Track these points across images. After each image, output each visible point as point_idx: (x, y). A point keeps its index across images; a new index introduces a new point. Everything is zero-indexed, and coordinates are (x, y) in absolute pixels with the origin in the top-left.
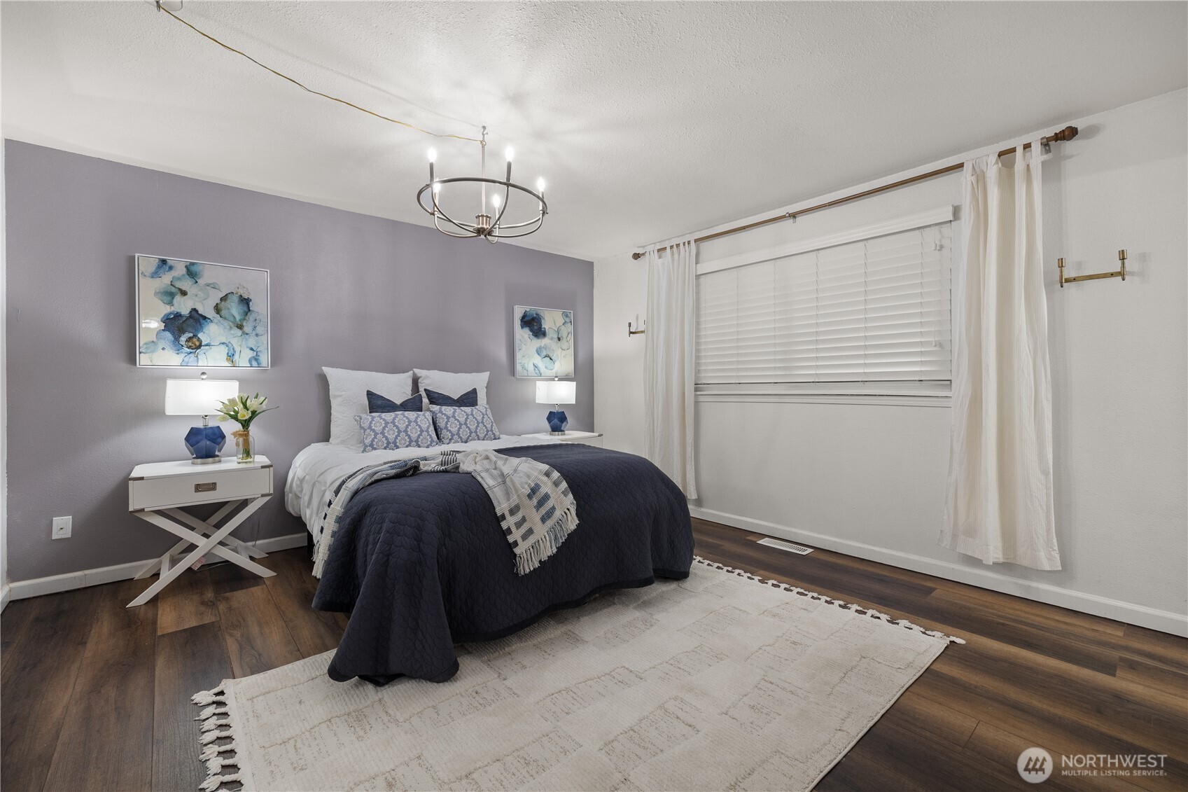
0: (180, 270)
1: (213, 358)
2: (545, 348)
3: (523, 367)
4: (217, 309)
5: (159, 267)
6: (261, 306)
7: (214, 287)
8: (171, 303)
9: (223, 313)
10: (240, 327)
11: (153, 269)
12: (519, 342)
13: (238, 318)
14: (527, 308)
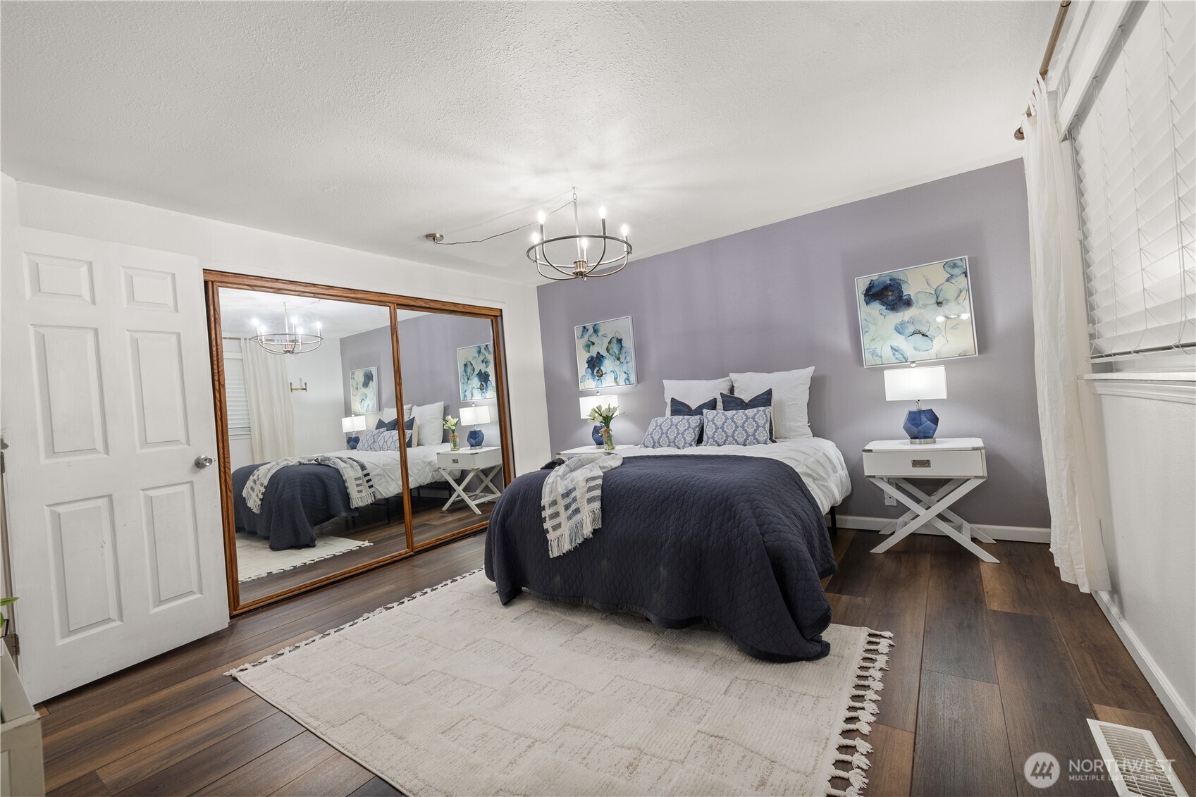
0: (591, 330)
1: (608, 381)
2: (912, 321)
3: (874, 354)
4: (608, 350)
5: (583, 331)
6: (629, 343)
7: (605, 336)
8: (589, 351)
9: (610, 351)
10: (618, 359)
11: (581, 333)
12: (864, 323)
13: (617, 353)
14: (875, 276)
